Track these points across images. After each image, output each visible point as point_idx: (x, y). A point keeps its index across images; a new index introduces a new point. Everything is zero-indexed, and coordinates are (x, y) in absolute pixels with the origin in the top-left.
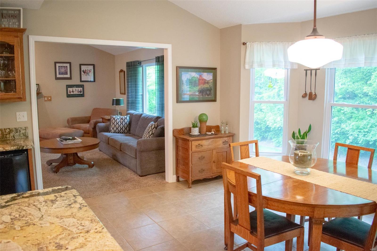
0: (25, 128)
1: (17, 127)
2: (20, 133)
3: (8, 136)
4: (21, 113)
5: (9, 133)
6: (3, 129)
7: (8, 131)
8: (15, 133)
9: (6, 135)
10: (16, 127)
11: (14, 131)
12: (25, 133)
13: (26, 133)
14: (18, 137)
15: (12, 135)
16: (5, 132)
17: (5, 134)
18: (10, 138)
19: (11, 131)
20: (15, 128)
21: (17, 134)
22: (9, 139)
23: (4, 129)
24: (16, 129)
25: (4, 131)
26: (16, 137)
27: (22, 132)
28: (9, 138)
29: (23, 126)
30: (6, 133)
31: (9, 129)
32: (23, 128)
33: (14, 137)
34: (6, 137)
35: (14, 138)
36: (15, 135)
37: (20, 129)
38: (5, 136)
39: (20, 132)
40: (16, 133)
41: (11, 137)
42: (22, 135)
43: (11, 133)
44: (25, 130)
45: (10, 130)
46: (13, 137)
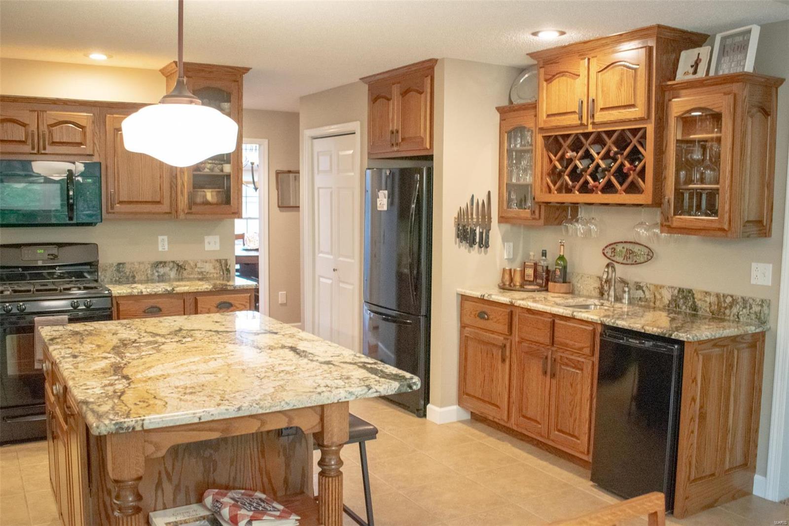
0: (762, 301)
1: (747, 294)
2: (751, 311)
3: (727, 311)
4: (761, 266)
5: (731, 307)
6: (722, 295)
7: (729, 300)
8: (741, 309)
9: (726, 308)
10: (744, 295)
11: (740, 304)
12: (760, 313)
13: (762, 315)
14: (745, 319)
15: (735, 310)
16: (725, 301)
17: (723, 305)
18: (732, 318)
19: (734, 302)
20: (742, 298)
21: (744, 310)
22: (728, 318)
23: (724, 296)
24: (744, 300)
25: (722, 300)
26: (741, 318)
27: (754, 309)
28: (729, 316)
29: (759, 296)
30: (726, 305)
31: (732, 296)
32: (758, 300)
33: (738, 318)
34: (724, 313)
35: (737, 320)
36: (741, 313)
37: (751, 301)
38: (722, 310)
39: (751, 308)
40: (743, 308)
41: (734, 316)
42: (753, 316)
43: (734, 307)
44: (762, 306)
45: (733, 300)
46: (736, 317)
